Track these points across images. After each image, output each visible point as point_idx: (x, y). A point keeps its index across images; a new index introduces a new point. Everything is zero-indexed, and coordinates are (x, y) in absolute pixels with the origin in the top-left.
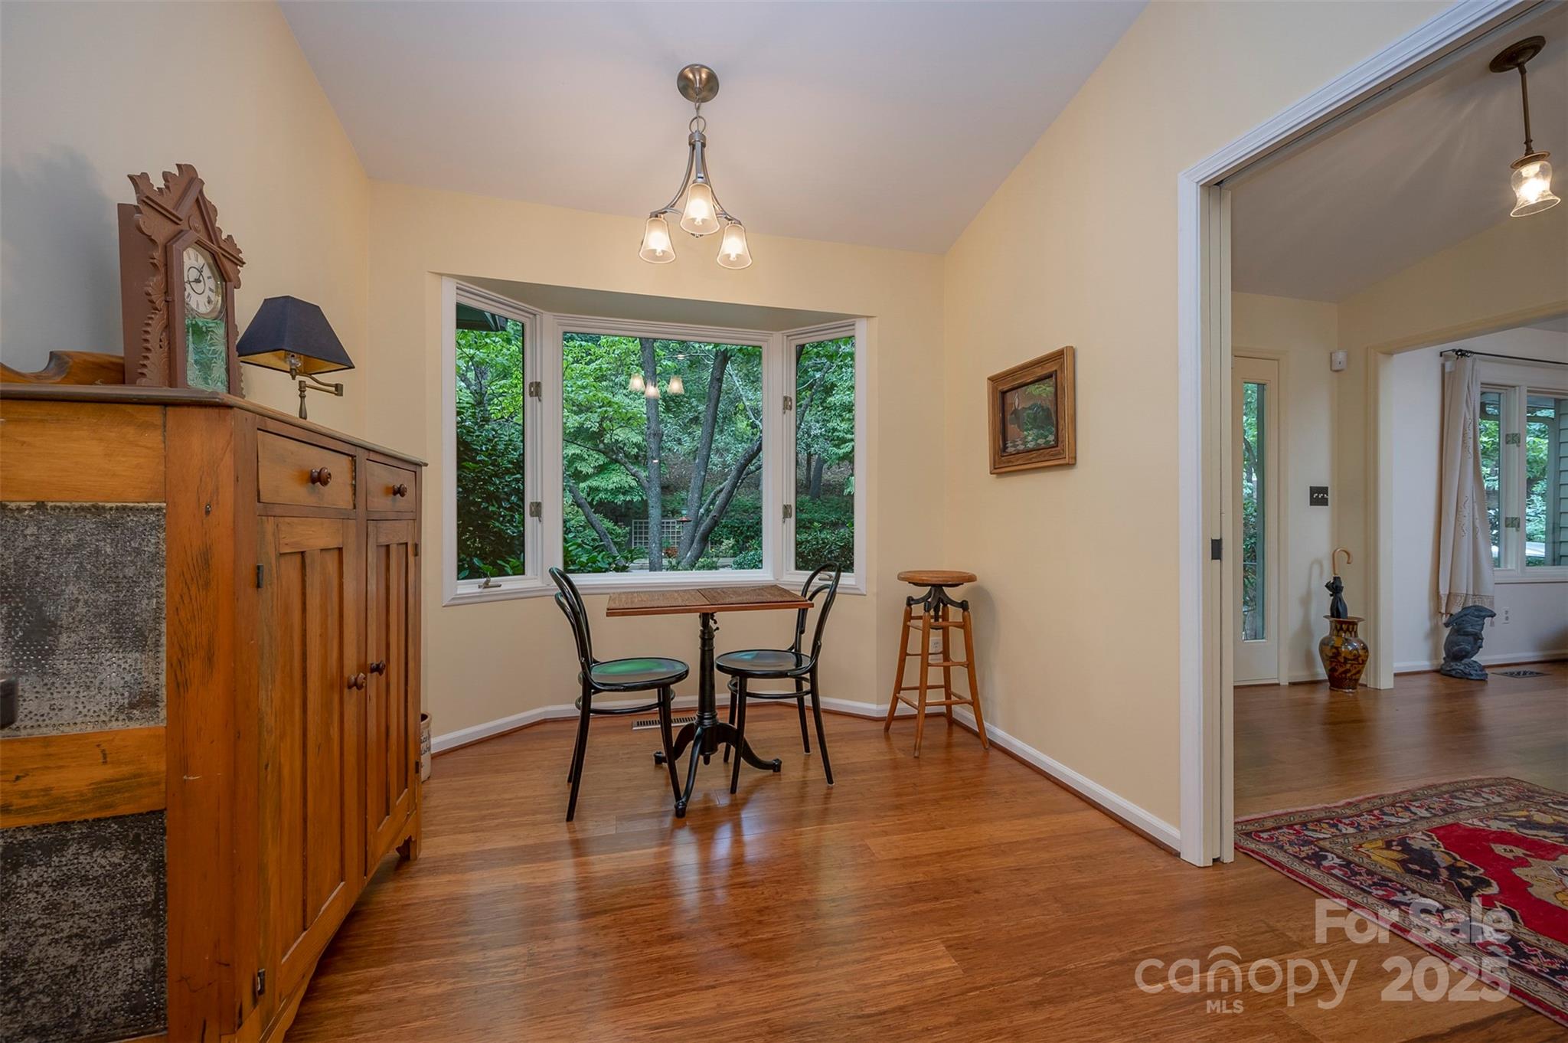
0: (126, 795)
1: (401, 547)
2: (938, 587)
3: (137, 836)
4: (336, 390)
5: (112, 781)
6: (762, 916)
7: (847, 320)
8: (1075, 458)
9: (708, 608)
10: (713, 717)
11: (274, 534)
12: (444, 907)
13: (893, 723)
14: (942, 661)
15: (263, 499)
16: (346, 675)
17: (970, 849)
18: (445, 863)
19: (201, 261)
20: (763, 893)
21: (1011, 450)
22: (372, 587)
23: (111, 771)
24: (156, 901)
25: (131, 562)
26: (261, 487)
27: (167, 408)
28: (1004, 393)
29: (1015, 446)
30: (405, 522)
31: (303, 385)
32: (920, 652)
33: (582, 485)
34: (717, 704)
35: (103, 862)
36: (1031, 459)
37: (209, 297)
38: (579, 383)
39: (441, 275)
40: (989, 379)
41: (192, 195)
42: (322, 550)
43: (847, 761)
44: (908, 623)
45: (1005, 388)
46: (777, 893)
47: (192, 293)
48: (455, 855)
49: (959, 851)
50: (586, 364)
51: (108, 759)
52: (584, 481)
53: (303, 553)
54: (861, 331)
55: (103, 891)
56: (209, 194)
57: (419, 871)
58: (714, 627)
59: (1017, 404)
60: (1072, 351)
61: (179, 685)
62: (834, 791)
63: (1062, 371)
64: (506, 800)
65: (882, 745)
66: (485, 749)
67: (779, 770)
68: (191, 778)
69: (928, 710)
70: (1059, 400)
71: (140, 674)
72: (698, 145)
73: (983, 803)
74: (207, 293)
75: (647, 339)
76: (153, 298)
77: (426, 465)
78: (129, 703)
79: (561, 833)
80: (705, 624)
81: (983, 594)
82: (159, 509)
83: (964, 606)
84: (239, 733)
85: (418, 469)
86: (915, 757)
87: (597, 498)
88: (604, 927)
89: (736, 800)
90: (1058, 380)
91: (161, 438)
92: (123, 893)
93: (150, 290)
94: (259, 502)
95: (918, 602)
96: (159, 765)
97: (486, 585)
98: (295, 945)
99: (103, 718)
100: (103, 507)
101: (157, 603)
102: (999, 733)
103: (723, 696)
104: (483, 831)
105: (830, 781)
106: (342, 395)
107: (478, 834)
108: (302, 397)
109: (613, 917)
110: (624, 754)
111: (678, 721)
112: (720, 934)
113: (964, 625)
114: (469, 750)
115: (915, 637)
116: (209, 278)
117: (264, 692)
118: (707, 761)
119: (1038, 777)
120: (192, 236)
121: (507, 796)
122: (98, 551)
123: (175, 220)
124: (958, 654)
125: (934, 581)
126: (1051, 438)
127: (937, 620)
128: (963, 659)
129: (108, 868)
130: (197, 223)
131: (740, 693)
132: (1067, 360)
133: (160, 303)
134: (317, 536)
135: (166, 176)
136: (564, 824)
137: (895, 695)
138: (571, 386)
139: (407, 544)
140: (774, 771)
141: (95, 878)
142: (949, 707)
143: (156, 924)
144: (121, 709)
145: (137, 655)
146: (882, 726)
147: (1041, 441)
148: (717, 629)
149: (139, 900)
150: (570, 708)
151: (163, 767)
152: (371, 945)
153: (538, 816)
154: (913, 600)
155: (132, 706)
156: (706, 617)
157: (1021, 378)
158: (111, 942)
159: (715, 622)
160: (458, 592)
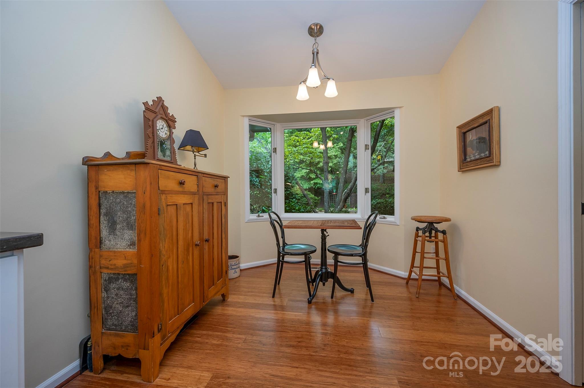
0: (129, 268)
1: (219, 203)
2: (431, 223)
3: (132, 279)
4: (205, 156)
5: (127, 264)
6: (325, 347)
7: (390, 111)
8: (500, 162)
9: (324, 228)
10: (326, 269)
11: (165, 199)
12: (228, 317)
13: (410, 281)
14: (435, 257)
15: (160, 189)
16: (194, 241)
17: (428, 342)
18: (233, 304)
19: (163, 123)
20: (328, 338)
21: (468, 160)
22: (206, 215)
23: (126, 261)
24: (136, 298)
25: (130, 206)
26: (160, 186)
27: (136, 165)
28: (465, 133)
29: (470, 158)
30: (220, 196)
31: (195, 155)
32: (420, 252)
33: (312, 182)
34: (328, 264)
35: (126, 285)
36: (477, 164)
37: (166, 133)
38: (303, 146)
39: (244, 116)
40: (457, 127)
41: (161, 104)
42: (184, 204)
43: (384, 294)
44: (417, 239)
45: (465, 131)
46: (334, 340)
47: (161, 132)
48: (237, 302)
49: (422, 342)
50: (307, 139)
51: (126, 258)
52: (312, 181)
53: (177, 205)
54: (397, 113)
55: (126, 293)
56: (166, 104)
57: (226, 305)
58: (327, 235)
59: (471, 138)
60: (499, 109)
61: (139, 240)
62: (374, 305)
63: (492, 120)
64: (257, 287)
65: (404, 290)
66: (258, 270)
67: (353, 293)
68: (142, 266)
69: (423, 277)
70: (491, 133)
71: (132, 236)
72: (315, 54)
73: (443, 323)
74: (165, 131)
75: (323, 128)
76: (149, 135)
77: (229, 177)
78: (130, 244)
79: (269, 301)
80: (323, 233)
81: (455, 228)
82: (135, 192)
83: (444, 232)
84: (152, 255)
85: (226, 179)
86: (417, 297)
87: (317, 186)
88: (270, 336)
89: (333, 301)
90: (491, 124)
91: (135, 173)
92: (130, 294)
93: (148, 133)
94: (159, 190)
95: (421, 229)
96: (135, 261)
97: (259, 216)
98: (174, 318)
99: (125, 247)
100: (124, 192)
101: (135, 218)
102: (464, 293)
103: (330, 261)
104: (247, 296)
105: (373, 300)
106: (206, 157)
107: (246, 297)
108: (195, 159)
109: (274, 334)
110: (299, 278)
111: (314, 268)
112: (307, 349)
113: (444, 241)
114: (253, 269)
115: (419, 244)
116: (166, 127)
117: (161, 244)
118: (324, 284)
119: (481, 317)
120: (160, 116)
121: (259, 286)
122: (124, 204)
123: (155, 113)
124: (442, 254)
125: (430, 220)
126: (487, 153)
127: (430, 237)
128: (444, 257)
129: (127, 287)
130: (162, 112)
131: (336, 261)
132: (495, 114)
133: (151, 136)
134: (182, 200)
135: (153, 101)
136: (272, 298)
137: (410, 269)
138: (301, 148)
139: (221, 202)
140: (351, 293)
141: (124, 289)
142: (439, 278)
143: (136, 304)
144: (128, 245)
145: (131, 231)
146: (405, 281)
147: (483, 155)
148: (328, 235)
149: (133, 297)
150: (275, 260)
151: (136, 262)
152: (206, 324)
153: (264, 294)
154: (419, 228)
155: (131, 245)
156: (323, 231)
157: (472, 125)
158: (128, 306)
159: (327, 233)
160: (250, 218)
